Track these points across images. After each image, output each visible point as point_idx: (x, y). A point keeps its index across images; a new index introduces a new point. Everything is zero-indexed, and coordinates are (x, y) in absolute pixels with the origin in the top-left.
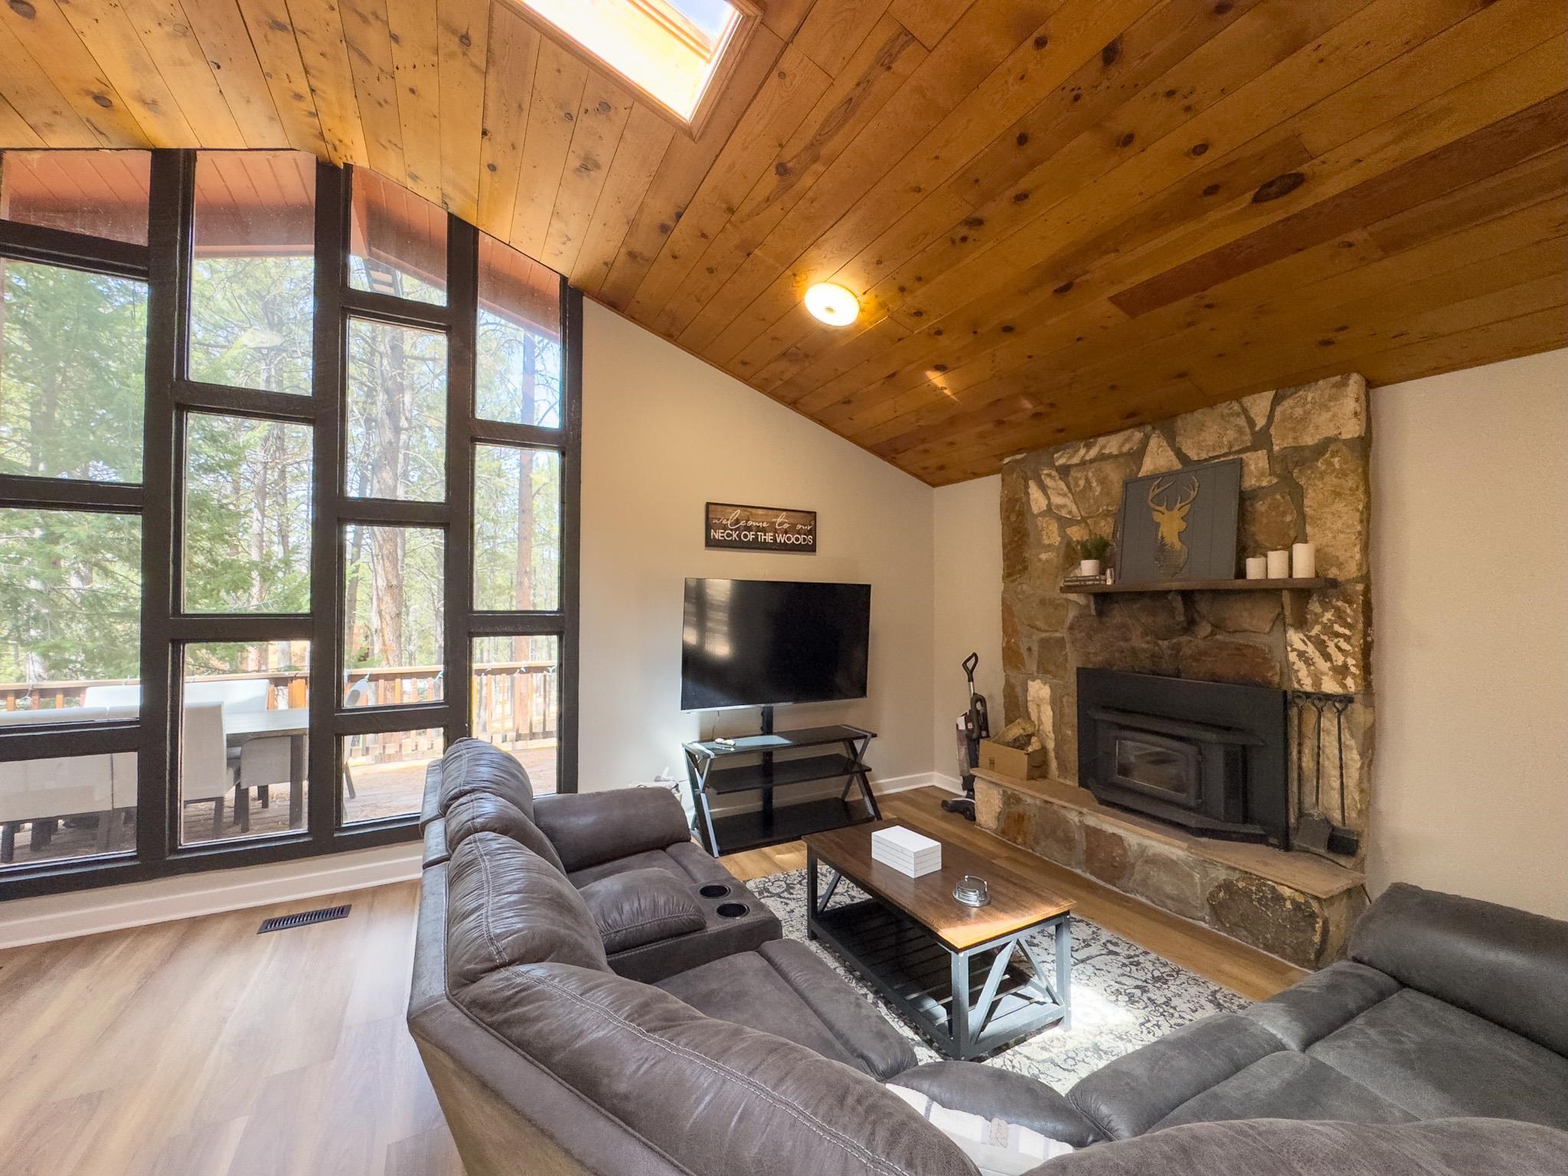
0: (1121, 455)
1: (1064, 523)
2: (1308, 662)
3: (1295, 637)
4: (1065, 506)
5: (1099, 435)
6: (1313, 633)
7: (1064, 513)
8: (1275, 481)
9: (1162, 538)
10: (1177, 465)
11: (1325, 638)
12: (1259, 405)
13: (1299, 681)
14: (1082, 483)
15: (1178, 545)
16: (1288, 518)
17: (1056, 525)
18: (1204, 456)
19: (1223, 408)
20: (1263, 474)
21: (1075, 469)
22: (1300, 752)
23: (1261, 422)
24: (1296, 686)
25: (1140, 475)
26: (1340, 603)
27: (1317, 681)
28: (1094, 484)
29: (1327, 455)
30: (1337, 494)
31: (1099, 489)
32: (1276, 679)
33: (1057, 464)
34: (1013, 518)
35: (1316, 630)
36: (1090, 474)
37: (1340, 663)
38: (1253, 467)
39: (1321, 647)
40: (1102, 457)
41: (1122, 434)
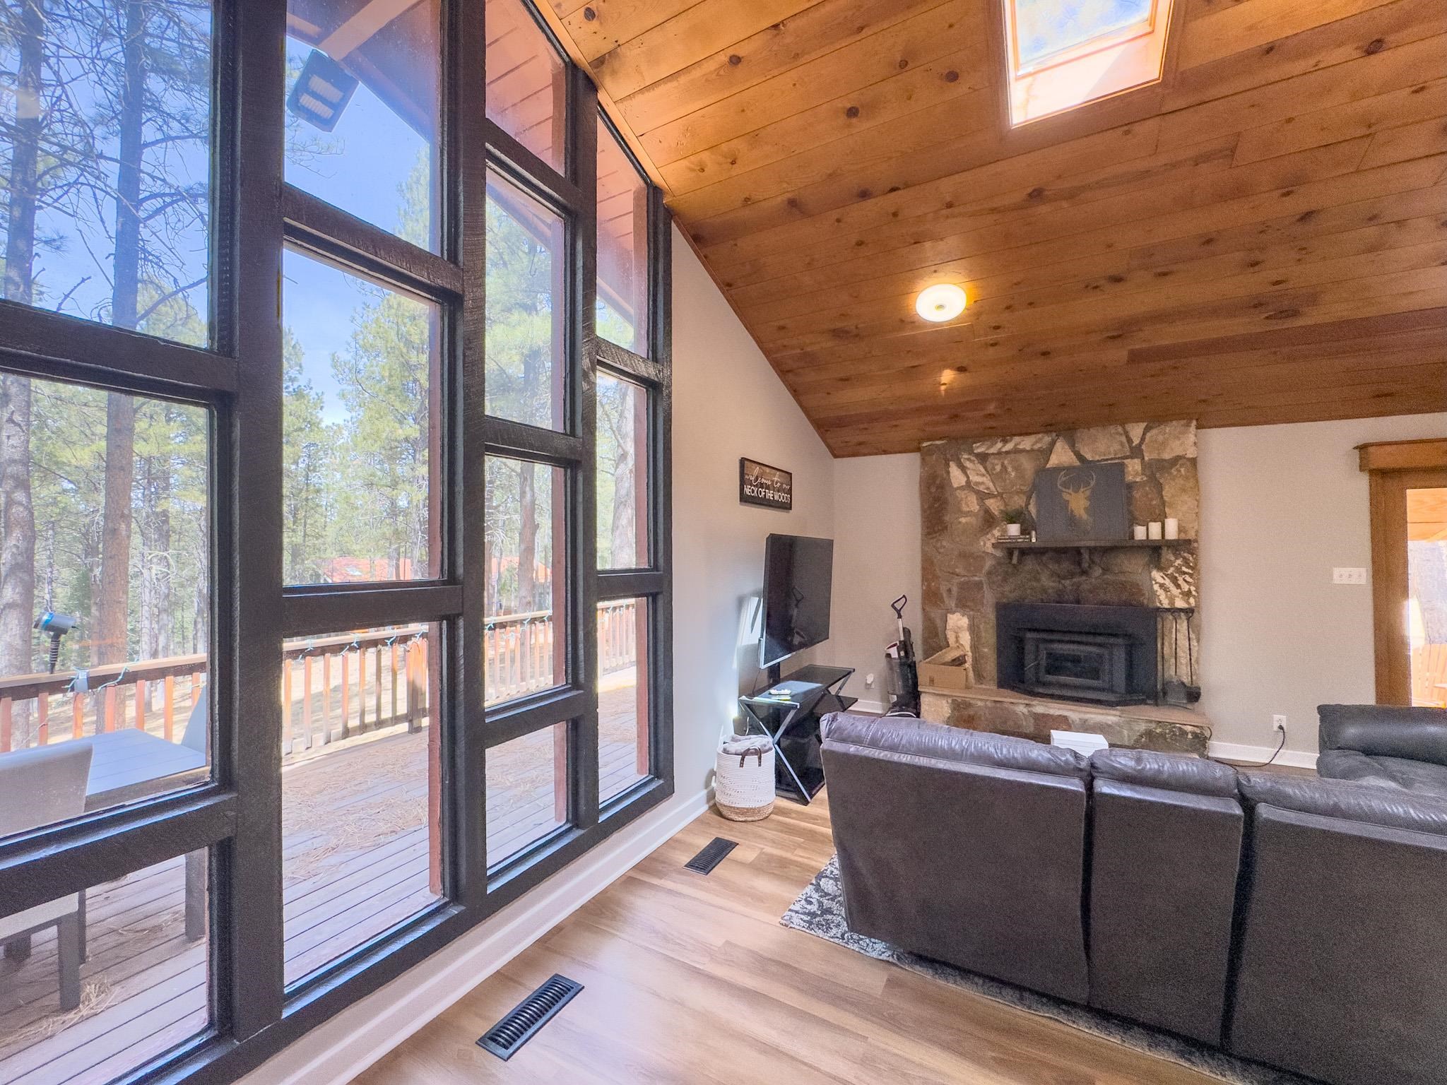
0: (1032, 450)
1: (982, 496)
2: (1166, 590)
3: (1157, 575)
4: (983, 483)
5: (1015, 435)
6: (1169, 572)
7: (981, 488)
8: (1145, 479)
9: (1072, 511)
10: (1077, 463)
11: (1177, 575)
12: (1136, 431)
13: (1160, 602)
14: (998, 468)
15: (1085, 516)
16: (1154, 502)
17: (975, 497)
18: (1097, 458)
19: (1112, 429)
20: (1137, 474)
21: (992, 457)
22: (1163, 644)
23: (1136, 441)
24: (1159, 605)
25: (1048, 466)
26: (1186, 555)
27: (1172, 601)
28: (1010, 469)
29: (1178, 466)
30: (1184, 490)
31: (1013, 474)
32: (1145, 602)
33: (975, 452)
34: (933, 490)
35: (1171, 570)
36: (1006, 462)
37: (1186, 590)
38: (1130, 469)
39: (1174, 580)
40: (1016, 451)
41: (1033, 436)
